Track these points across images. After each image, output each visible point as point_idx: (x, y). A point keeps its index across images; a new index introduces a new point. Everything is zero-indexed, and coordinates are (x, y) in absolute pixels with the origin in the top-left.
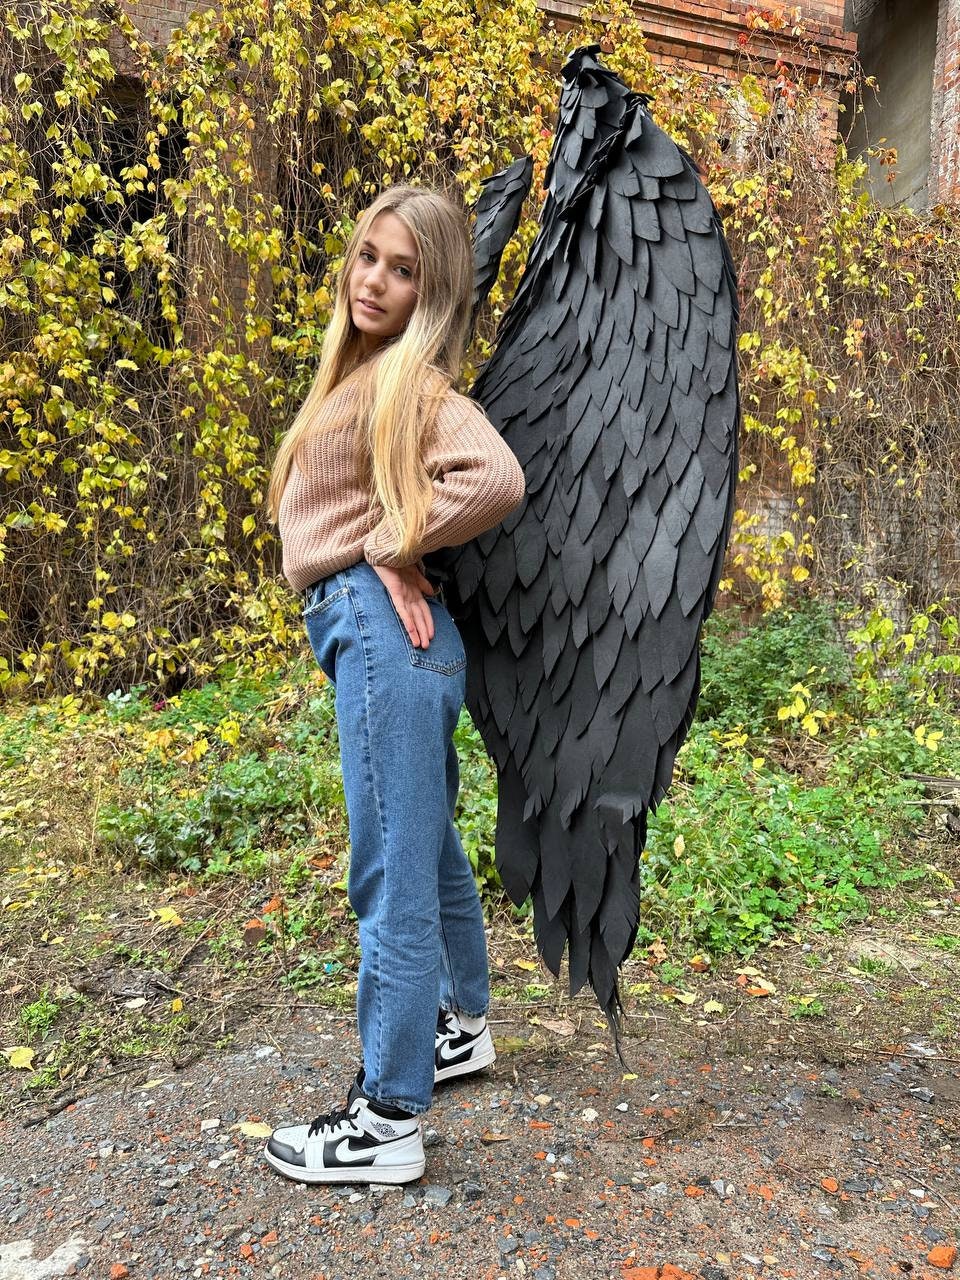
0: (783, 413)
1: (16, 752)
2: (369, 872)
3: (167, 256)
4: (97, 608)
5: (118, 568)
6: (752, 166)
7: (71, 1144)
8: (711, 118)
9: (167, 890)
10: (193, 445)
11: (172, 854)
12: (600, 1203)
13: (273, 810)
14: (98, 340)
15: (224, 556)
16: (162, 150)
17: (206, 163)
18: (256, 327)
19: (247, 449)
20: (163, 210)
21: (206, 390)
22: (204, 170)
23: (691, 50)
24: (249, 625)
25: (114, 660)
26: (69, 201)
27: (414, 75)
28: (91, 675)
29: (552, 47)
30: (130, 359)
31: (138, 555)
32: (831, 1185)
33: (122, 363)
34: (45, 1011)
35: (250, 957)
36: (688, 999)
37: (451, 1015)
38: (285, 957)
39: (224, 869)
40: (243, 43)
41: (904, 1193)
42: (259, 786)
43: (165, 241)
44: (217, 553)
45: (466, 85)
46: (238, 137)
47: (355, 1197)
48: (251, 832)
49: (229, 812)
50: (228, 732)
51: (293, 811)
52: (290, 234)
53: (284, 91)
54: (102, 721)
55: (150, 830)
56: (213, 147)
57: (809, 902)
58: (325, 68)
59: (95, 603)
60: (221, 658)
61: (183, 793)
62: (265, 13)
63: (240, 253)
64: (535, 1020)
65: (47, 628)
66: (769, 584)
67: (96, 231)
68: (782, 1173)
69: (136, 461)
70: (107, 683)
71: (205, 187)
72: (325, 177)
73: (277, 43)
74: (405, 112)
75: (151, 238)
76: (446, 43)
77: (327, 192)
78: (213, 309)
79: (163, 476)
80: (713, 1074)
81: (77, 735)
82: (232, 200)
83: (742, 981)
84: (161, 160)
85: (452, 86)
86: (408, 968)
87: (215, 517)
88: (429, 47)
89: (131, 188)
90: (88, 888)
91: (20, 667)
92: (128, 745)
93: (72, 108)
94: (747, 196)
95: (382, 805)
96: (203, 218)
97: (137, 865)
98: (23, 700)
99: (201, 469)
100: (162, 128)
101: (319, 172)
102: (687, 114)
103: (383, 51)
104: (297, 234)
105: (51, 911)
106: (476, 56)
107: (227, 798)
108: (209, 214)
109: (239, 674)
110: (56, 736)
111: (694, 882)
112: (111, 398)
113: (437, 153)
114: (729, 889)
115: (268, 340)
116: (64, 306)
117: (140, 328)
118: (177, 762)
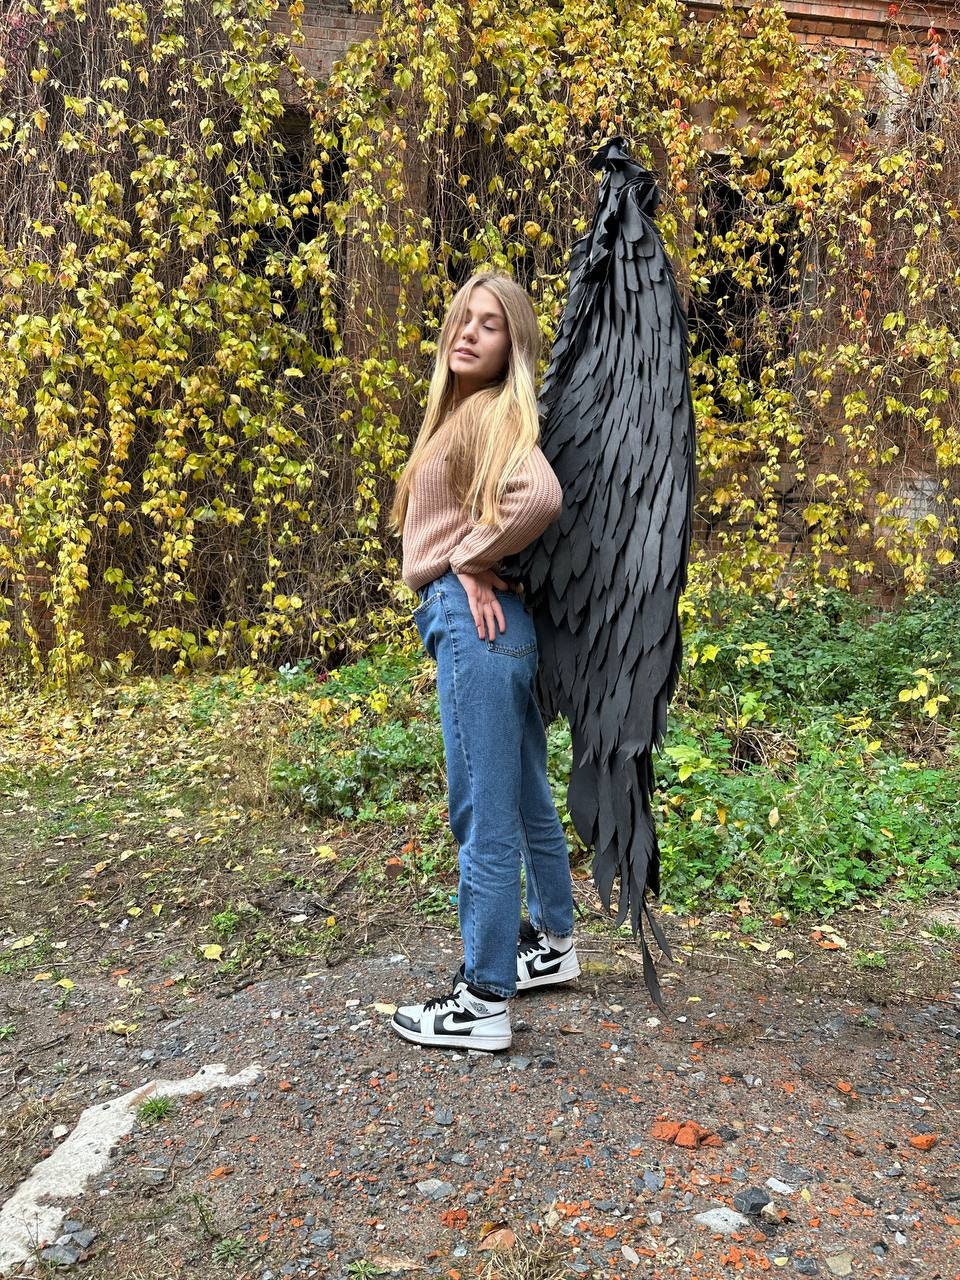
0: (928, 394)
1: (203, 715)
2: (462, 808)
3: (328, 273)
4: (270, 590)
5: (289, 555)
6: (901, 141)
7: (251, 1010)
8: (858, 94)
9: (326, 833)
10: (351, 444)
11: (330, 803)
12: (648, 1079)
13: (413, 770)
14: (270, 351)
15: (377, 545)
16: (326, 175)
17: (363, 184)
18: (406, 334)
19: (398, 446)
20: (325, 229)
21: (361, 394)
22: (361, 191)
23: (837, 26)
24: (397, 607)
25: (284, 637)
26: (245, 228)
27: (556, 81)
28: (265, 650)
29: (692, 38)
30: (297, 367)
31: (304, 544)
32: (846, 1087)
33: (289, 372)
34: (230, 920)
35: (390, 888)
36: (764, 947)
37: (542, 935)
38: (417, 889)
39: (371, 816)
40: (396, 69)
41: (909, 1099)
42: (401, 749)
43: (325, 259)
44: (371, 542)
45: (606, 86)
46: (390, 158)
47: (456, 1057)
48: (395, 786)
49: (376, 769)
50: (377, 703)
51: (429, 771)
52: (437, 244)
53: (433, 112)
54: (274, 690)
55: (312, 782)
56: (369, 169)
57: (899, 874)
58: (472, 83)
59: (268, 586)
60: (374, 636)
61: (340, 753)
62: (415, 40)
63: (392, 265)
64: (622, 952)
65: (228, 608)
66: (912, 567)
67: (268, 254)
68: (805, 1075)
69: (302, 460)
70: (278, 656)
71: (361, 205)
72: (471, 188)
73: (427, 67)
74: (546, 118)
75: (314, 255)
76: (587, 47)
77: (472, 201)
78: (368, 320)
79: (325, 473)
80: (768, 1004)
81: (253, 702)
82: (385, 216)
83: (816, 936)
84: (324, 185)
85: (592, 88)
86: (492, 880)
87: (370, 510)
88: (570, 52)
89: (297, 212)
90: (262, 828)
91: (205, 642)
92: (295, 711)
93: (248, 144)
94: (894, 172)
95: (468, 757)
96: (360, 235)
97: (302, 811)
98: (208, 670)
99: (358, 466)
100: (324, 155)
101: (465, 183)
102: (832, 92)
103: (526, 61)
104: (443, 243)
105: (233, 846)
106: (616, 56)
107: (375, 757)
108: (365, 231)
109: (389, 650)
110: (236, 702)
111: (784, 850)
112: (280, 405)
113: (577, 155)
114: (816, 857)
115: (417, 345)
116: (241, 323)
117: (305, 339)
118: (336, 727)
